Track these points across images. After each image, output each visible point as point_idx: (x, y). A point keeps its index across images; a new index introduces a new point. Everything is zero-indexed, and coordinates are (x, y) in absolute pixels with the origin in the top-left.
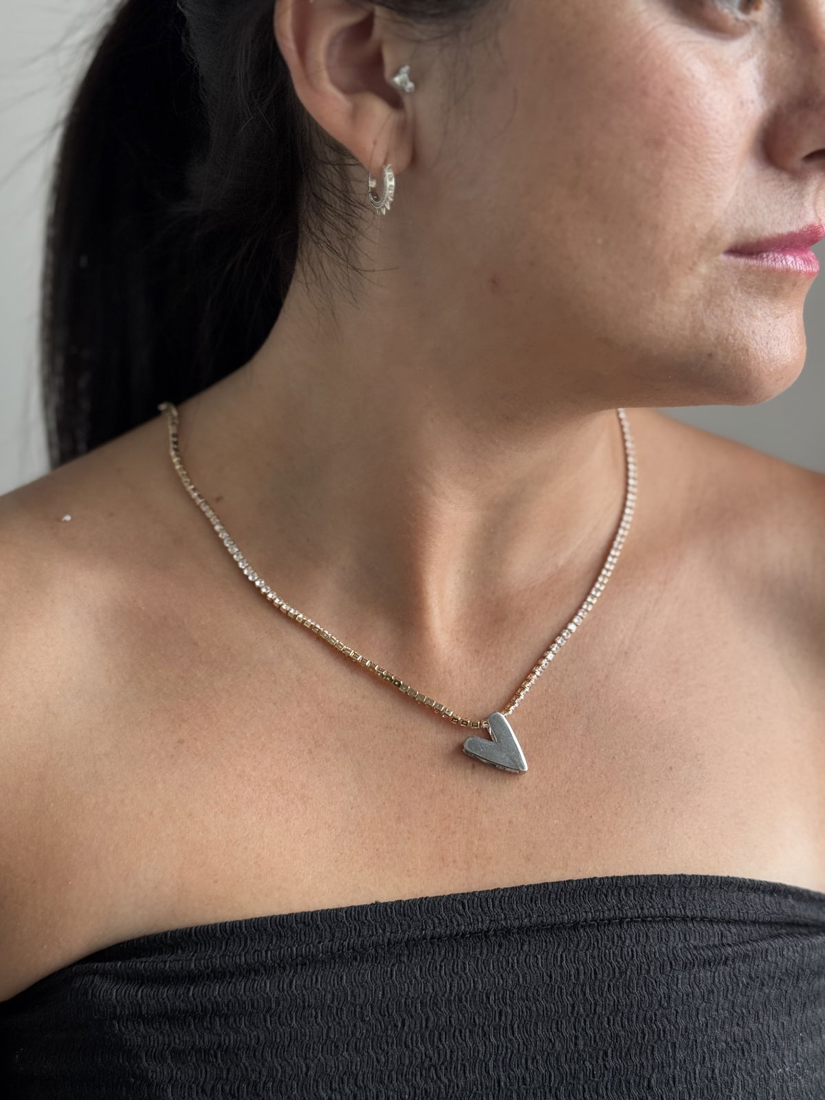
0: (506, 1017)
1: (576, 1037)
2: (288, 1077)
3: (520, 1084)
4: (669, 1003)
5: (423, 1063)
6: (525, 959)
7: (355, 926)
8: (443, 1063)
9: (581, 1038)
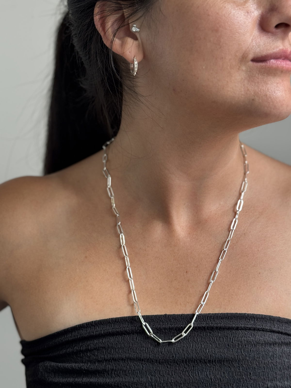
0: (213, 357)
1: (239, 367)
2: (136, 369)
3: (219, 381)
4: (274, 358)
5: (183, 369)
6: (219, 338)
7: (158, 321)
8: (190, 371)
9: (241, 367)
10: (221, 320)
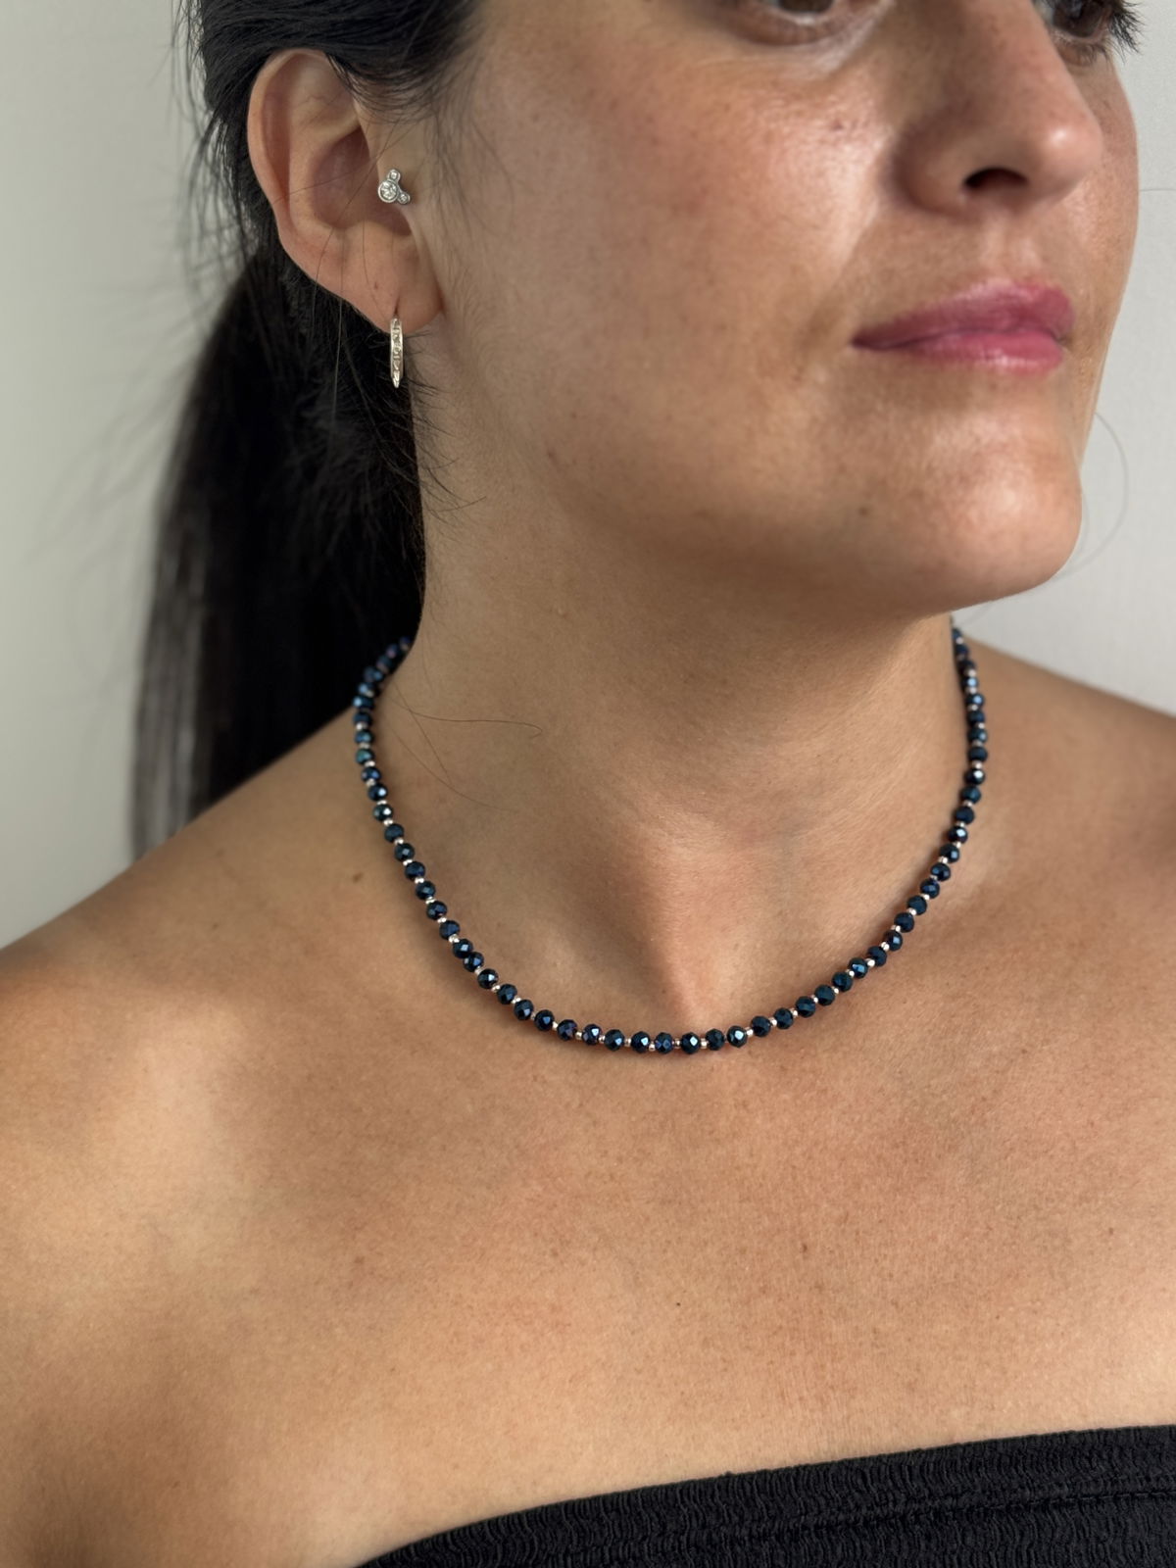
10: (969, 1475)
